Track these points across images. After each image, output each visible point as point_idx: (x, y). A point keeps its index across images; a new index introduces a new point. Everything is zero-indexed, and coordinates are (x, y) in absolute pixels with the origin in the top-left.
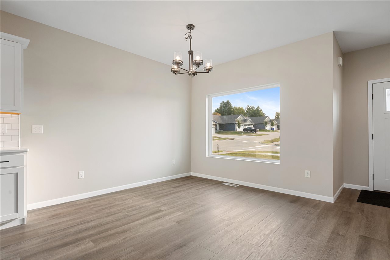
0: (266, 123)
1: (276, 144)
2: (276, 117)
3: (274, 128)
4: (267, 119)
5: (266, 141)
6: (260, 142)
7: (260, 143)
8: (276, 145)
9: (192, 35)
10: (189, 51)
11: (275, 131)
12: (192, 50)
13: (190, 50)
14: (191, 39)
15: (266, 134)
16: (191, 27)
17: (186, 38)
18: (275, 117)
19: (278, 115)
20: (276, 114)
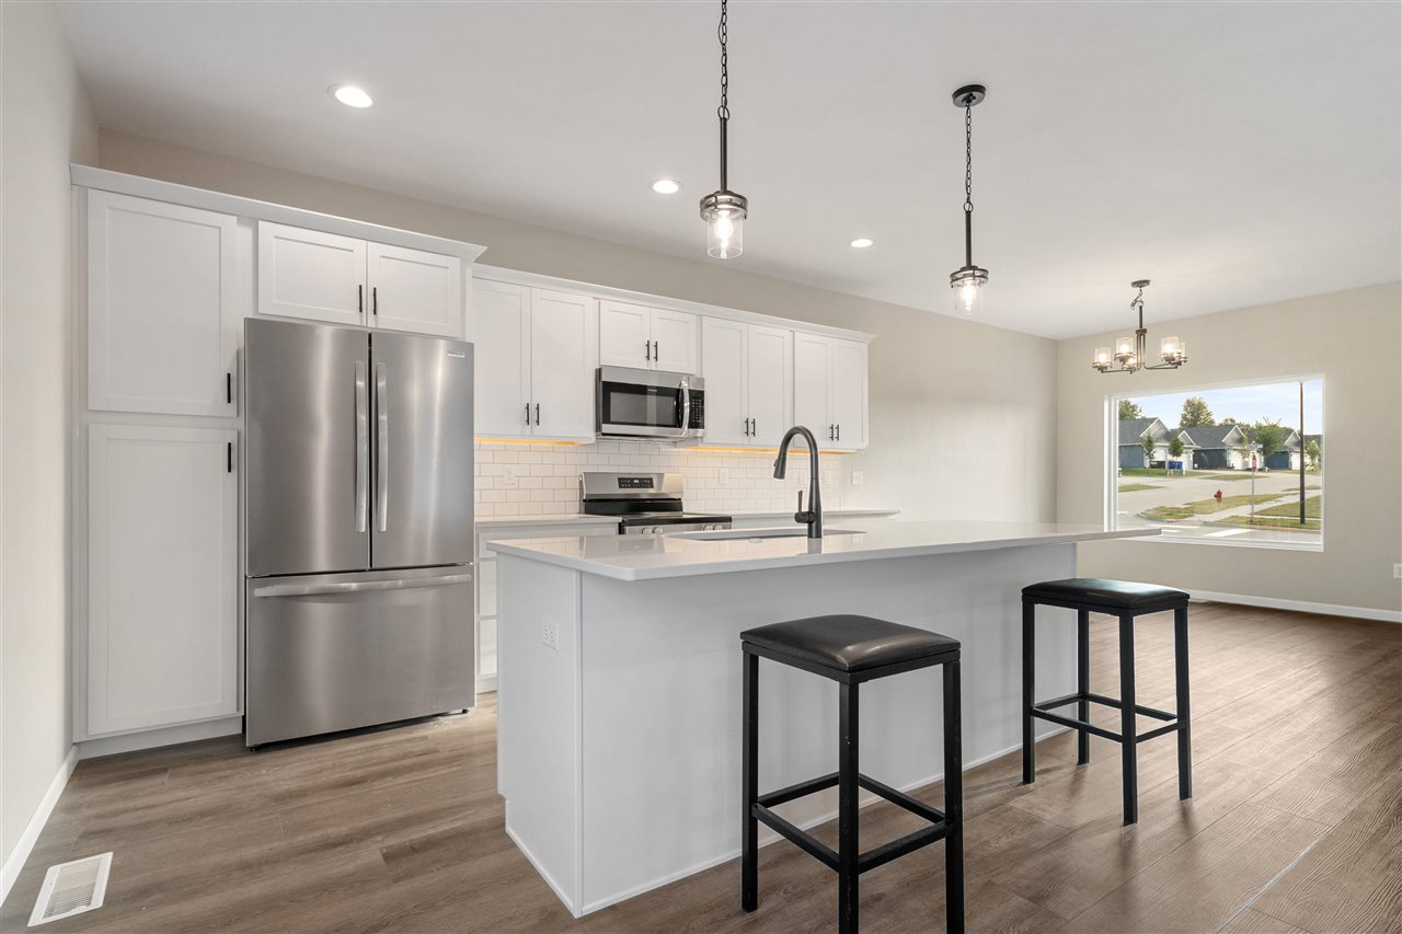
0: (1150, 443)
1: (1207, 520)
2: (1184, 417)
3: (1181, 463)
4: (1152, 429)
5: (1162, 509)
6: (1139, 512)
7: (1138, 516)
8: (1206, 524)
9: (1143, 298)
10: (1137, 332)
11: (1189, 474)
14: (1141, 307)
15: (1151, 484)
17: (1133, 305)
18: (1179, 419)
19: (1192, 413)
20: (1186, 409)
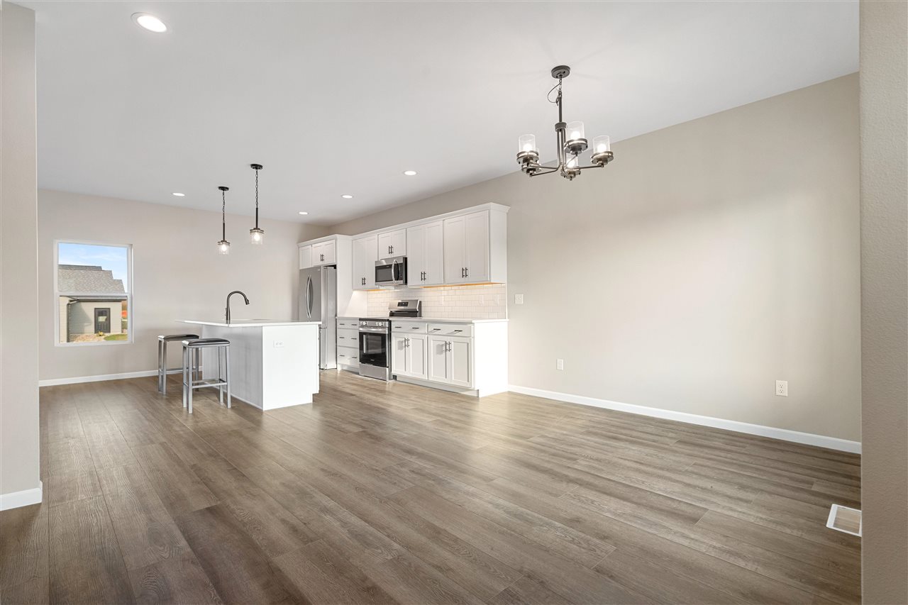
10: (557, 125)
12: (563, 121)
13: (558, 122)
16: (561, 72)
